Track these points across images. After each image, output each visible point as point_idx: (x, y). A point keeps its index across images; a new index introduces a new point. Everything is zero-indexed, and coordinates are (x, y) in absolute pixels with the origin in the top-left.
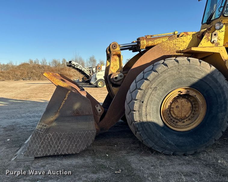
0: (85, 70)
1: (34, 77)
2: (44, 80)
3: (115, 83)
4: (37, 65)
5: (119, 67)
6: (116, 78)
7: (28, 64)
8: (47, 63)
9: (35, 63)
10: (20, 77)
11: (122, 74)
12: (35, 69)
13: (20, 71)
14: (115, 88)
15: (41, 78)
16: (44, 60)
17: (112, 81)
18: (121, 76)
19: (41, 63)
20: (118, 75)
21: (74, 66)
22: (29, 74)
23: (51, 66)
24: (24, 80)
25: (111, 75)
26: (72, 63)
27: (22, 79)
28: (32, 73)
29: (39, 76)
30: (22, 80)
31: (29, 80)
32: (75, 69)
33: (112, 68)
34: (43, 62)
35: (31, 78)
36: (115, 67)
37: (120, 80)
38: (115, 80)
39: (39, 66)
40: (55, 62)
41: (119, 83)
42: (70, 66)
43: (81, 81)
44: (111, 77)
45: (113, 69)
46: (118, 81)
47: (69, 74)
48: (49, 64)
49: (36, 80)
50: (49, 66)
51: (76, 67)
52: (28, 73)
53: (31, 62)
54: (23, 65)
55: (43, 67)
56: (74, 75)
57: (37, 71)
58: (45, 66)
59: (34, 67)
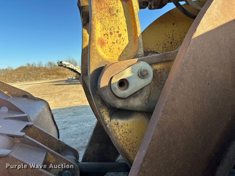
0: (77, 69)
1: (31, 78)
2: (40, 80)
3: (120, 104)
4: (34, 67)
5: (127, 41)
6: (123, 83)
7: (25, 67)
8: (43, 65)
9: (32, 65)
10: (17, 79)
11: (144, 65)
12: (32, 71)
13: (17, 74)
14: (121, 122)
15: (38, 78)
16: (40, 63)
17: (107, 95)
18: (142, 75)
19: (37, 65)
20: (132, 72)
21: (65, 65)
22: (26, 76)
23: (47, 67)
24: (20, 81)
25: (100, 71)
26: (63, 63)
27: (19, 80)
28: (29, 75)
29: (36, 77)
30: (19, 82)
31: (26, 81)
32: (67, 68)
33: (102, 43)
34: (40, 65)
35: (28, 79)
36: (110, 41)
37: (141, 90)
38: (121, 92)
39: (35, 68)
40: (50, 64)
41: (136, 103)
42: (62, 66)
43: (74, 78)
44: (104, 82)
45: (106, 47)
46: (134, 95)
47: (63, 73)
48: (45, 65)
49: (32, 80)
50: (45, 68)
51: (67, 66)
52: (24, 75)
53: (29, 65)
54: (21, 68)
55: (39, 68)
56: (69, 74)
57: (33, 73)
58: (41, 68)
59: (31, 69)
